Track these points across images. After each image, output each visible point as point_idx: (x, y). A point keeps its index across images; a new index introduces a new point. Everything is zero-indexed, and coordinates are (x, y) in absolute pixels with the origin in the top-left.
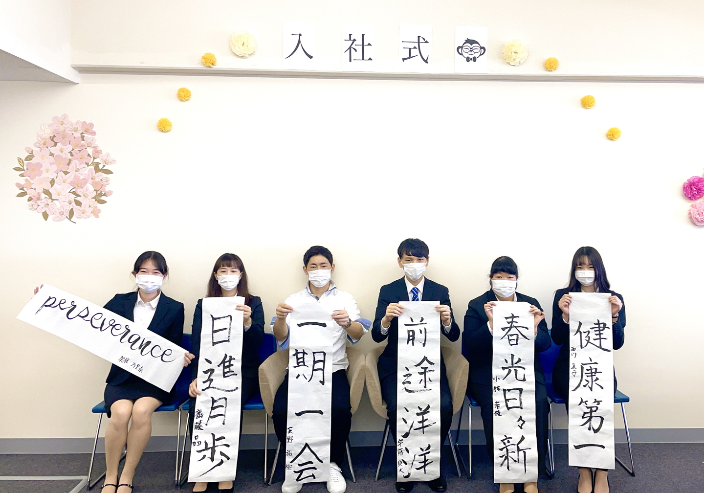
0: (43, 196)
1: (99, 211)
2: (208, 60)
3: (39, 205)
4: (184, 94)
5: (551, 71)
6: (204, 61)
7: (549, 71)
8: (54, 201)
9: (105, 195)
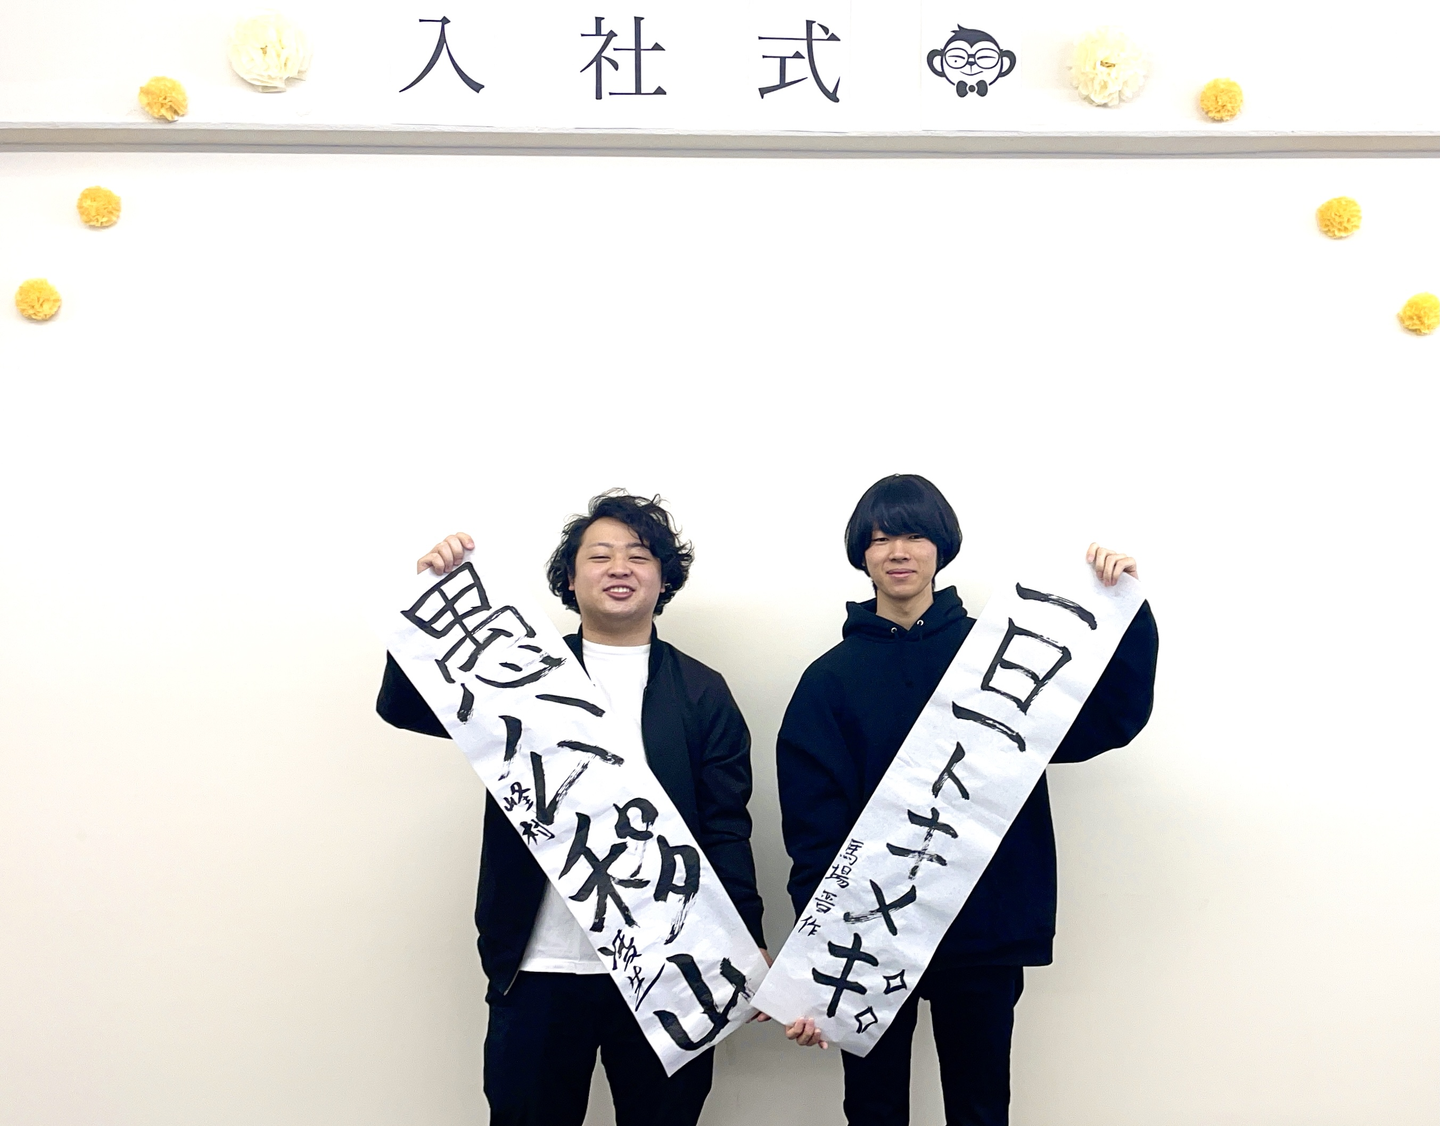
2: (164, 101)
4: (95, 204)
5: (1221, 120)
6: (145, 100)
7: (1214, 120)
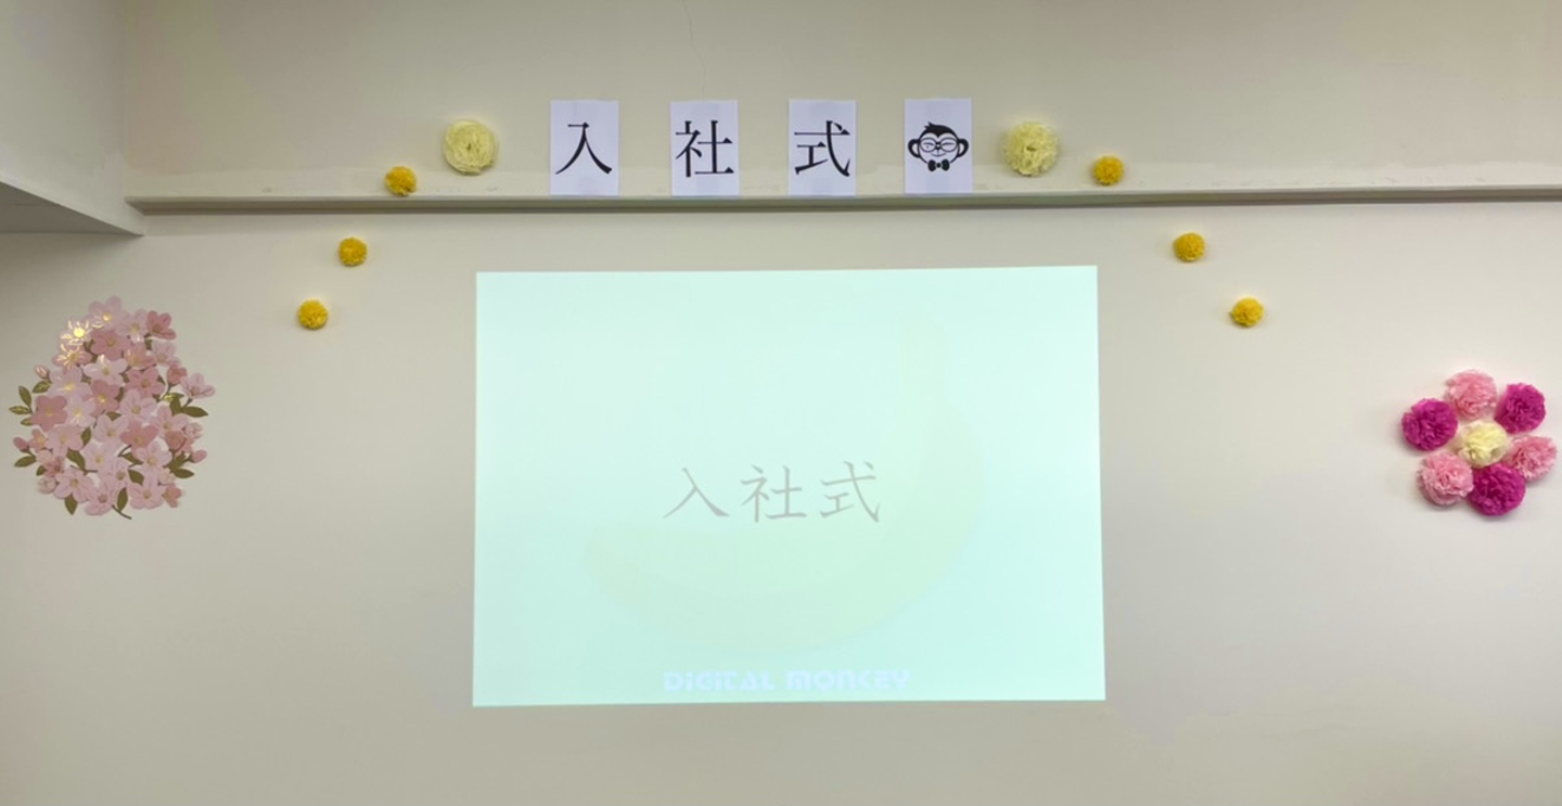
0: (68, 463)
1: (178, 493)
2: (400, 183)
3: (57, 483)
4: (351, 250)
5: (1108, 184)
6: (389, 183)
7: (1104, 184)
8: (89, 475)
9: (191, 459)
